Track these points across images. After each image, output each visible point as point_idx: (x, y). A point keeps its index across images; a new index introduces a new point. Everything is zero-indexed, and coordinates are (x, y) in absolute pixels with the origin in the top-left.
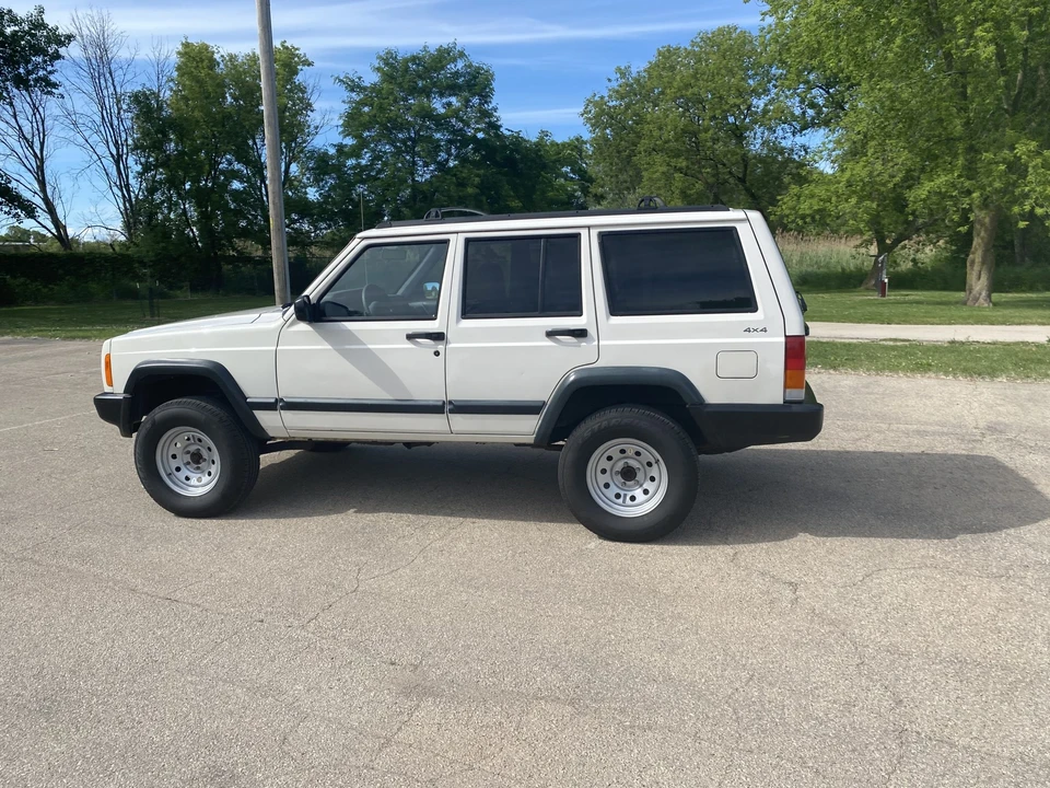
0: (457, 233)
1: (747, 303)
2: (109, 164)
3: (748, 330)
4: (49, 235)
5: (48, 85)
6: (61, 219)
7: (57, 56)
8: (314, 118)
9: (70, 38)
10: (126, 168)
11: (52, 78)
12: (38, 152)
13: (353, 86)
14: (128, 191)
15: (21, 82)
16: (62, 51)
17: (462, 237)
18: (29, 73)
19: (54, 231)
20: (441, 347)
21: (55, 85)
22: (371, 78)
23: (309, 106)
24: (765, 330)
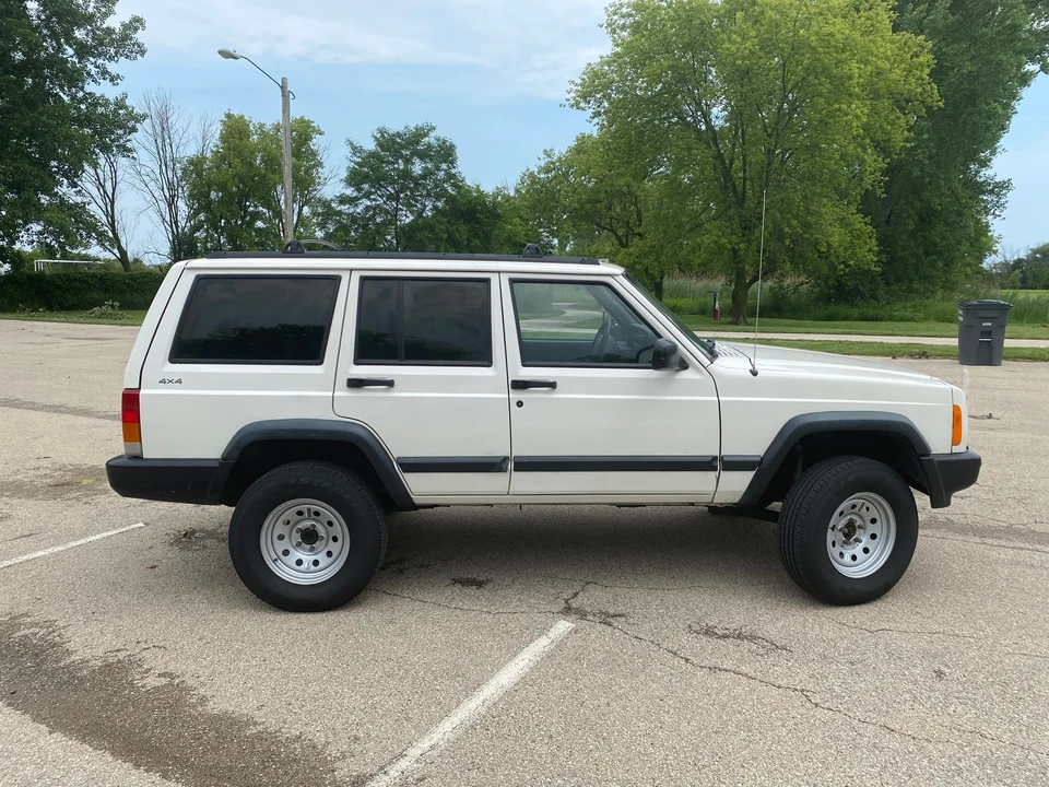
2: (164, 206)
4: (114, 258)
5: (126, 151)
6: (124, 246)
7: (134, 130)
8: (323, 172)
9: (145, 117)
10: (176, 207)
11: (129, 145)
12: (110, 196)
13: (356, 150)
14: (177, 227)
15: (106, 149)
16: (138, 126)
18: (113, 141)
19: (118, 255)
21: (130, 150)
22: (370, 145)
23: (320, 164)
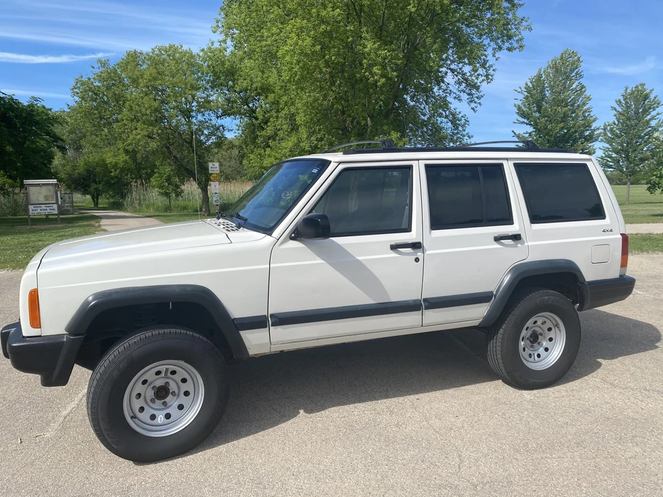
0: (418, 160)
1: (597, 212)
3: (604, 231)
17: (422, 163)
20: (420, 255)
24: (611, 231)
